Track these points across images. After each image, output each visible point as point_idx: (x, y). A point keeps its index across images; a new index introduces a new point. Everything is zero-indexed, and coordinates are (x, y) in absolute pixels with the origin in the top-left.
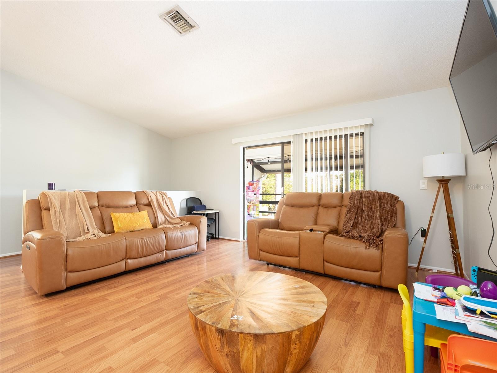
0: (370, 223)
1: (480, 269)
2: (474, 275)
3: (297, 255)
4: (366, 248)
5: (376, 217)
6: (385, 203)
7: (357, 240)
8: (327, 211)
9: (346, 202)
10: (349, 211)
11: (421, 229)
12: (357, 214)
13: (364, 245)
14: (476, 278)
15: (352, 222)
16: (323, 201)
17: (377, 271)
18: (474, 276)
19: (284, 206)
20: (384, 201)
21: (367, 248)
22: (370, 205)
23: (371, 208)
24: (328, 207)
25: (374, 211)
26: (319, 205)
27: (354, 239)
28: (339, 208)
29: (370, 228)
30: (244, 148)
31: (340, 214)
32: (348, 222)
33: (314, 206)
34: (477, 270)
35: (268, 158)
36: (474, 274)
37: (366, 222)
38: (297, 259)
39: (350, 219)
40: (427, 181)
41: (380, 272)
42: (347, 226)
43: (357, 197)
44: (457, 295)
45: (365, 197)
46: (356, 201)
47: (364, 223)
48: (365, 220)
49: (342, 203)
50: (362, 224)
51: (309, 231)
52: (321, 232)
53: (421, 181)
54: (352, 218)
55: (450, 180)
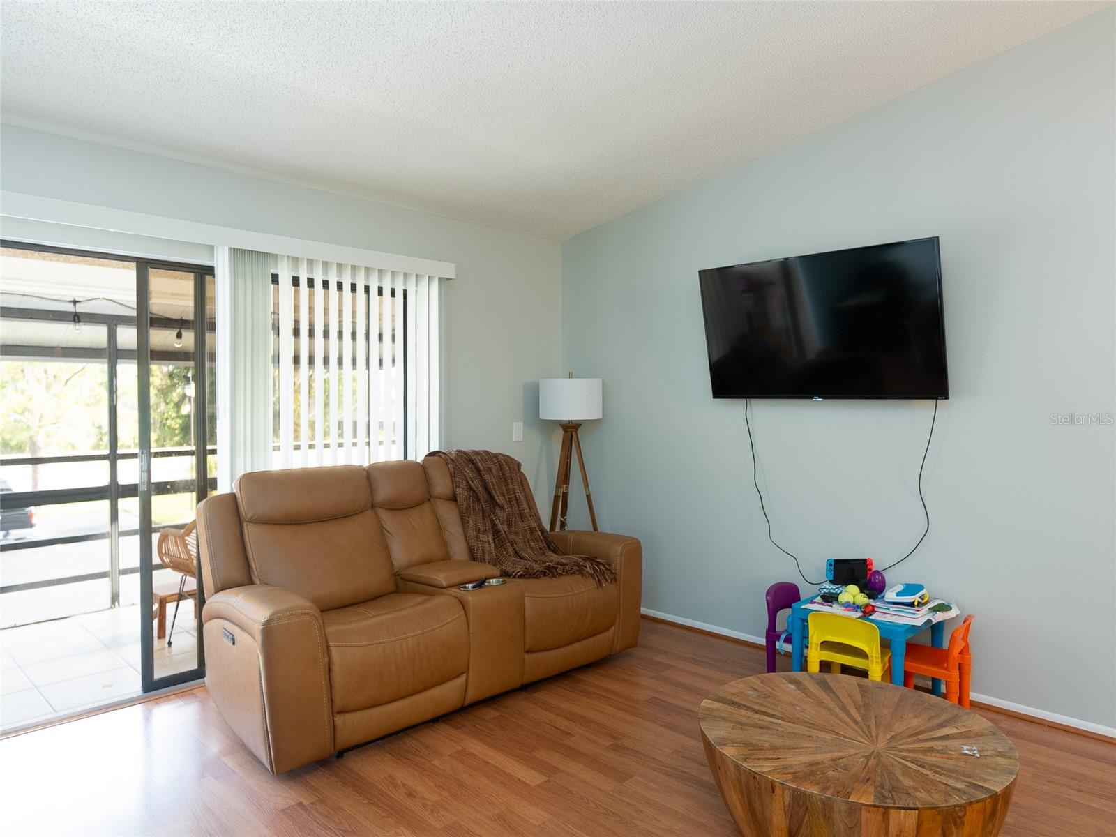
3: (465, 667)
4: (600, 587)
9: (444, 486)
12: (489, 515)
16: (383, 493)
17: (610, 628)
18: (830, 572)
21: (604, 585)
28: (426, 506)
34: (833, 563)
36: (830, 569)
38: (463, 679)
41: (613, 628)
44: (863, 597)
49: (428, 490)
51: (473, 587)
52: (497, 582)
53: (515, 423)
54: (480, 526)
55: (581, 425)
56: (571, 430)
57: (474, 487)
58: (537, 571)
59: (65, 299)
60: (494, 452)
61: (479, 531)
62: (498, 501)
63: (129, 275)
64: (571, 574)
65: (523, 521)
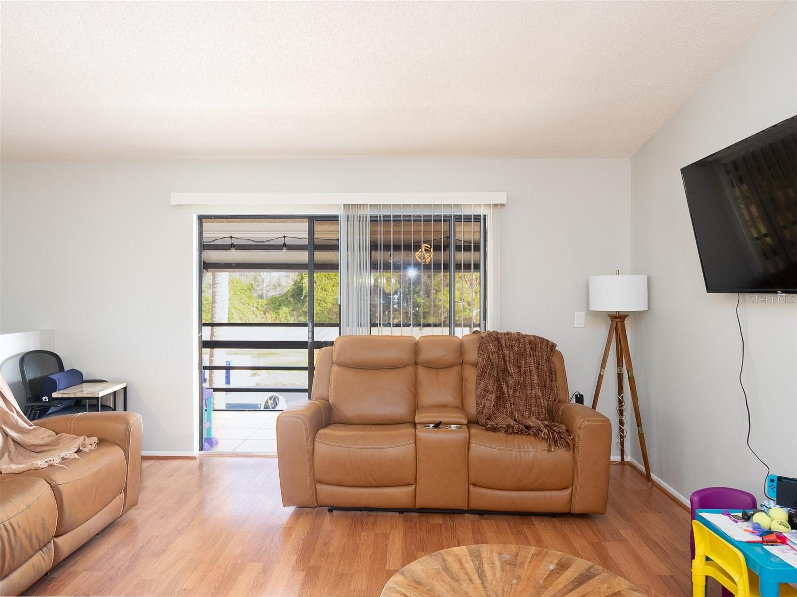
0: (524, 397)
1: (780, 479)
2: (772, 487)
3: (412, 480)
4: (550, 450)
5: (532, 385)
6: (539, 356)
7: (528, 436)
8: (436, 375)
9: (472, 355)
10: (481, 376)
11: (576, 396)
12: (498, 380)
13: (544, 446)
14: (773, 492)
15: (493, 397)
16: (425, 356)
17: (566, 488)
18: (772, 489)
19: (336, 369)
20: (537, 353)
21: (553, 450)
22: (518, 362)
23: (520, 367)
24: (435, 367)
25: (525, 373)
26: (416, 363)
27: (524, 434)
28: (457, 368)
29: (526, 406)
30: (201, 218)
31: (461, 380)
32: (484, 397)
33: (405, 366)
34: (776, 480)
35: (231, 237)
36: (772, 485)
37: (517, 394)
38: (412, 488)
39: (486, 391)
40: (584, 313)
41: (570, 490)
42: (484, 405)
43: (492, 346)
44: (779, 524)
45: (506, 346)
46: (492, 354)
47: (514, 397)
48: (515, 391)
49: (461, 357)
50: (512, 400)
51: (433, 427)
52: (456, 427)
53: (576, 313)
54: (490, 388)
55: (627, 315)
56: (617, 320)
57: (492, 358)
58: (501, 427)
59: (334, 239)
60: (524, 334)
61: (488, 391)
62: (509, 370)
63: (304, 225)
64: (527, 435)
65: (532, 389)
